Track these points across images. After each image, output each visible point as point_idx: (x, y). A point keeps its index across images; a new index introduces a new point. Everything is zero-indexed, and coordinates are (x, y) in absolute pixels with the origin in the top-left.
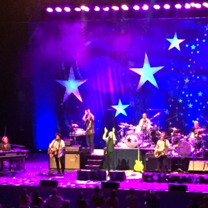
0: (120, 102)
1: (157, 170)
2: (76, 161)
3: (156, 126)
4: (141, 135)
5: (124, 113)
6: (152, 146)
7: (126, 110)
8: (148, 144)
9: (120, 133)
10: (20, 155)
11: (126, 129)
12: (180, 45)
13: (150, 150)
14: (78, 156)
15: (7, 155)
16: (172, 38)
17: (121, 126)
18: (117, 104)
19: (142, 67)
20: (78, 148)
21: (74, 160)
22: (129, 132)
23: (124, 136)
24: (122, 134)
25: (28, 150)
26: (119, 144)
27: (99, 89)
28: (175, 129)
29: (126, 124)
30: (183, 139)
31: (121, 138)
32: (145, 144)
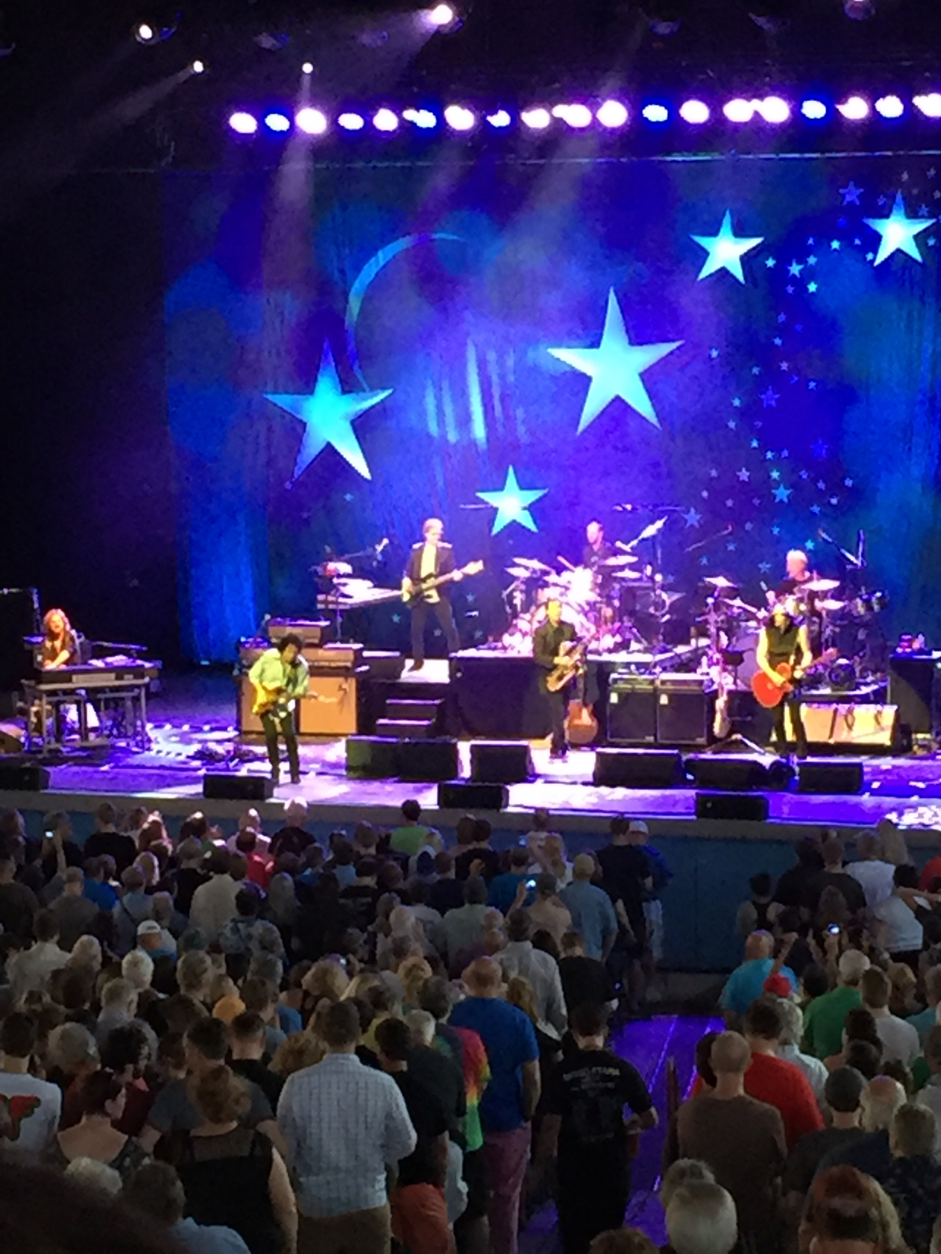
0: (511, 479)
1: (650, 739)
2: (341, 702)
3: (649, 570)
4: (592, 605)
5: (528, 522)
6: (634, 646)
7: (532, 508)
8: (618, 639)
9: (511, 597)
10: (129, 680)
11: (536, 583)
12: (746, 260)
13: (627, 665)
14: (351, 685)
15: (79, 681)
16: (714, 232)
17: (514, 571)
18: (499, 486)
19: (595, 344)
20: (351, 656)
21: (334, 700)
22: (544, 594)
23: (526, 609)
24: (518, 599)
25: (159, 664)
26: (507, 639)
27: (433, 428)
28: (721, 582)
29: (536, 564)
30: (753, 624)
31: (515, 616)
32: (608, 641)
